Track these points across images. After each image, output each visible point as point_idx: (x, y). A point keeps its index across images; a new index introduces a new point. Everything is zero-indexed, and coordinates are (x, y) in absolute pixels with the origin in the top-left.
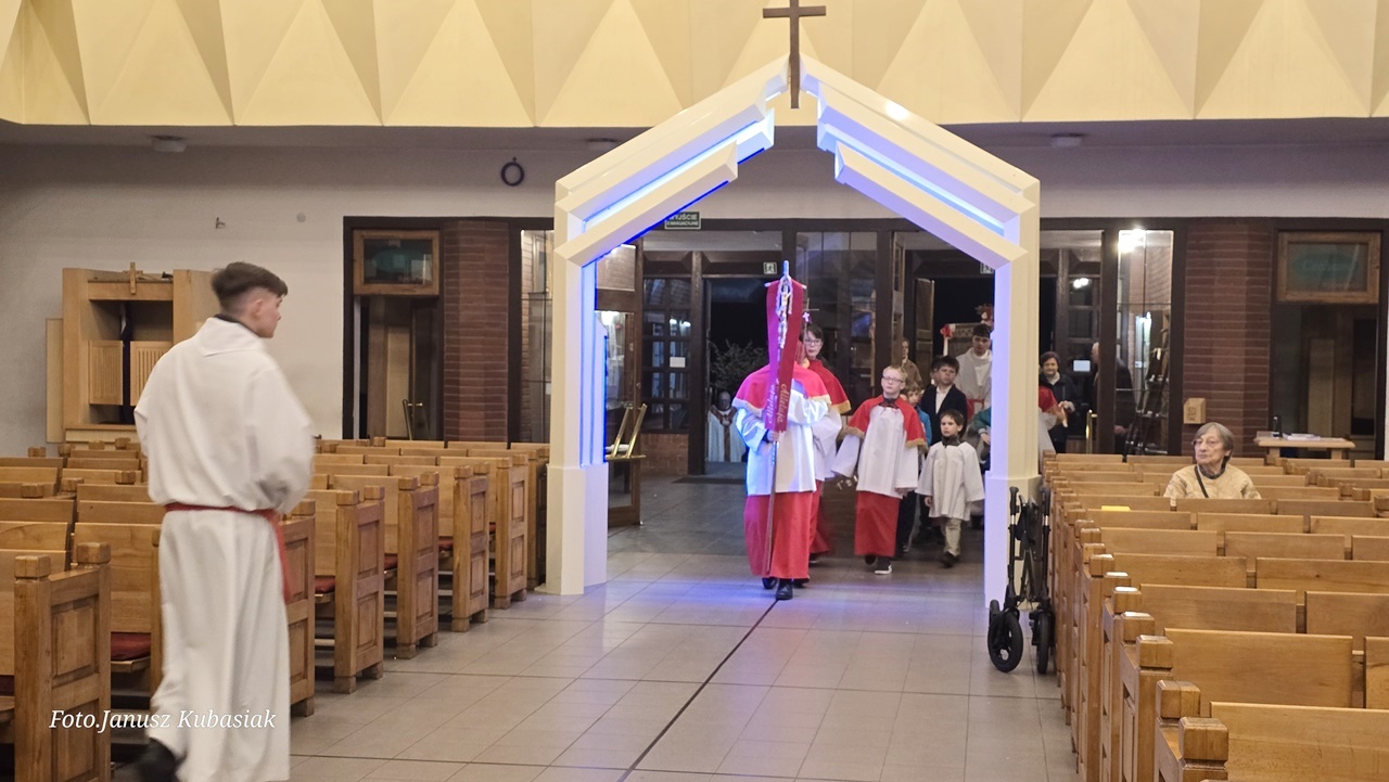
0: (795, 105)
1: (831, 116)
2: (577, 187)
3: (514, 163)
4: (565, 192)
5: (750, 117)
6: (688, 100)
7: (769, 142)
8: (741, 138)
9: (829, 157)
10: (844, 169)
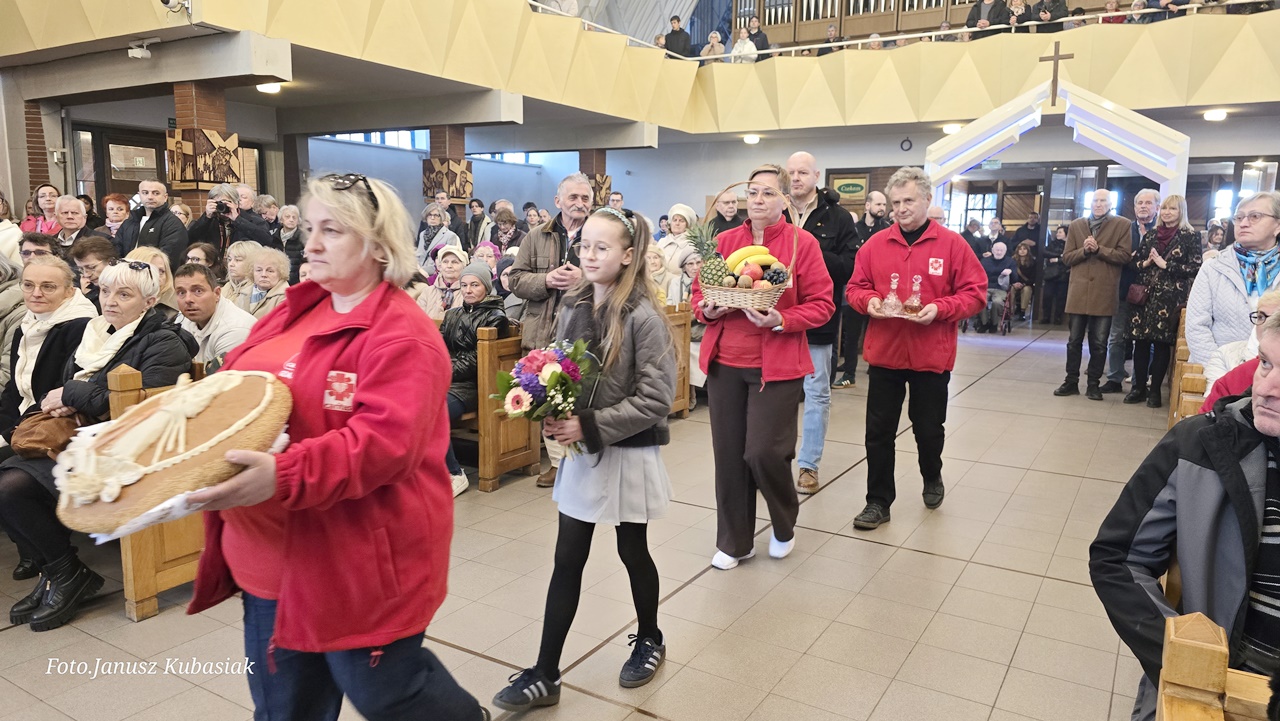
0: (1054, 104)
1: (1073, 108)
2: (936, 149)
3: (908, 140)
4: (931, 152)
5: (1029, 110)
6: (998, 103)
7: (1038, 122)
8: (1022, 122)
9: (1071, 129)
10: (1079, 135)
